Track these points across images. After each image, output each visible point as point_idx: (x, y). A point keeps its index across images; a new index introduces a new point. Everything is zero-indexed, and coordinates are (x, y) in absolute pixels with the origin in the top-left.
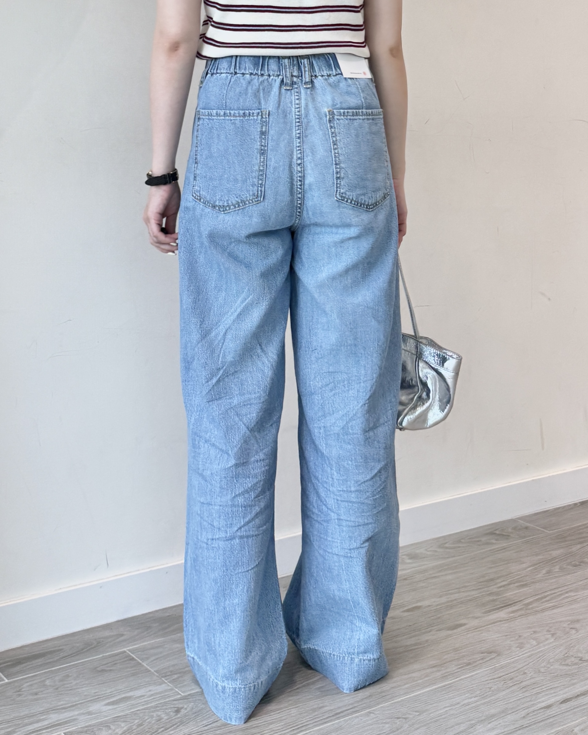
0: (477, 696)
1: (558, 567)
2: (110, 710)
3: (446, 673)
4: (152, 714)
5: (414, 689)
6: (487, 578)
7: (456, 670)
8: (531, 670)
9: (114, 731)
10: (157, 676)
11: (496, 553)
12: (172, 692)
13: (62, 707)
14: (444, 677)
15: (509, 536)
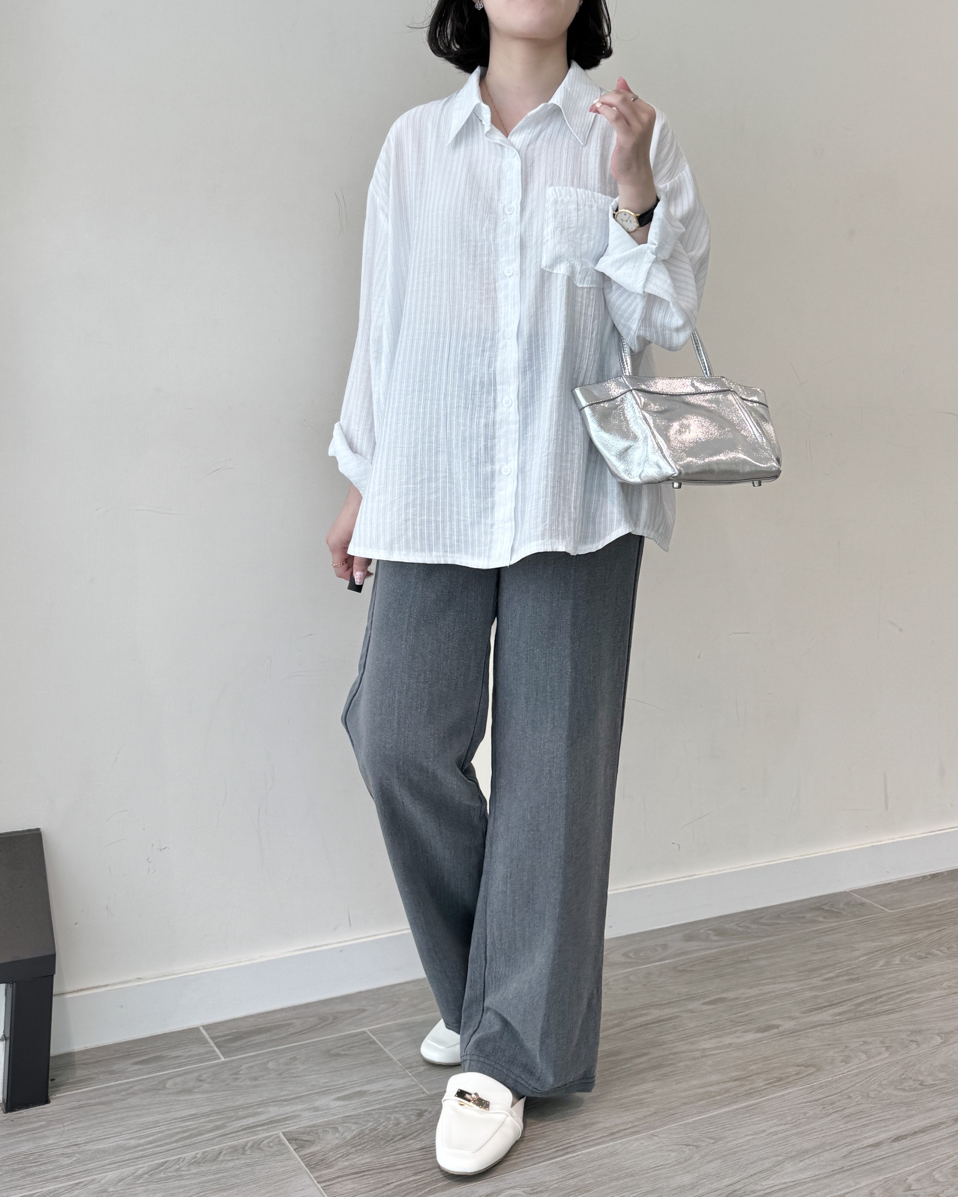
0: (788, 1124)
1: (897, 958)
2: (340, 1106)
3: (751, 1089)
4: (390, 1116)
5: (709, 1108)
7: (763, 1086)
8: (857, 1093)
9: (342, 1134)
10: (400, 1067)
12: (416, 1089)
13: (283, 1098)
14: (749, 1094)
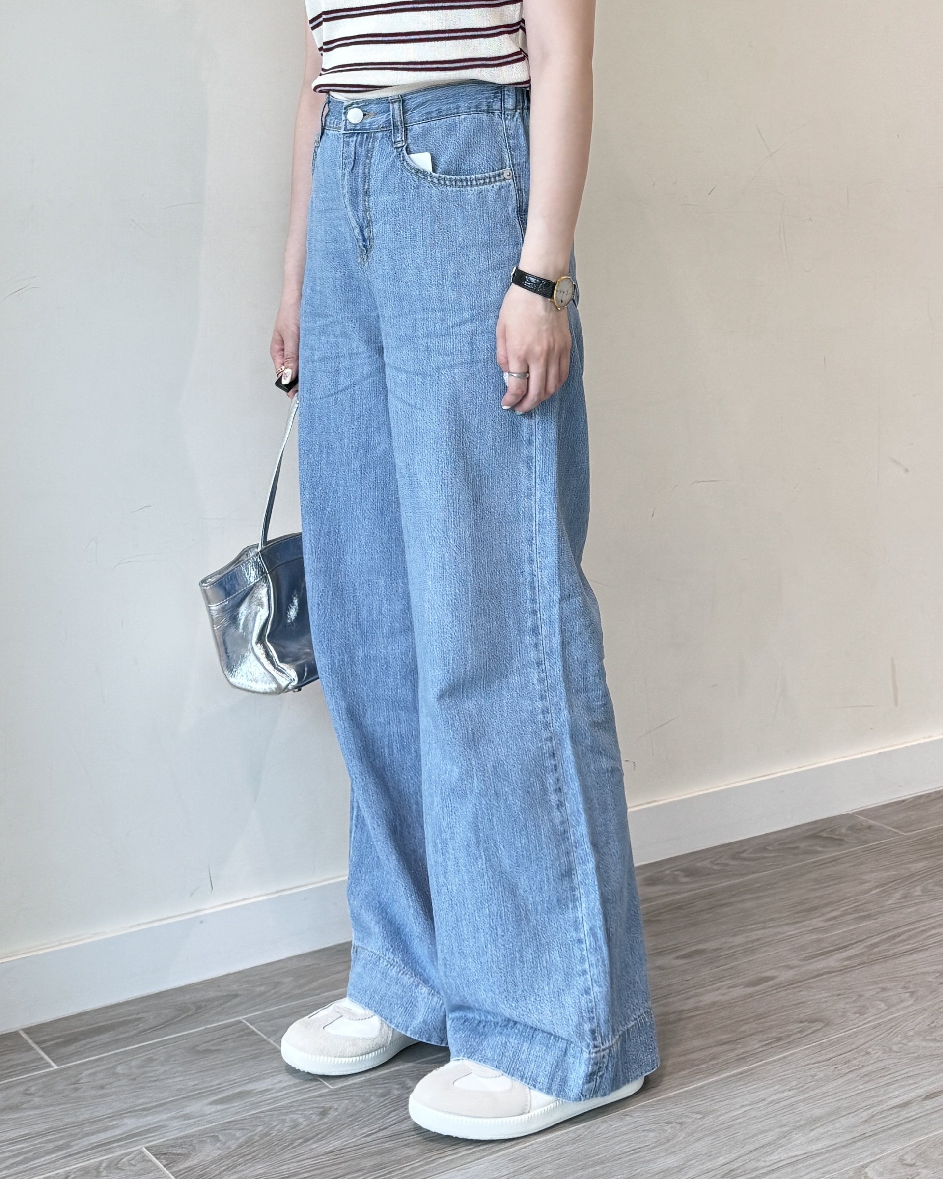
0: (793, 1089)
1: (919, 888)
2: (218, 1111)
3: (744, 1053)
4: (284, 1117)
5: (695, 1079)
6: (807, 906)
7: (759, 1048)
8: (877, 1048)
9: (225, 1144)
11: (822, 866)
13: (141, 1107)
14: (740, 1060)
15: (842, 840)
